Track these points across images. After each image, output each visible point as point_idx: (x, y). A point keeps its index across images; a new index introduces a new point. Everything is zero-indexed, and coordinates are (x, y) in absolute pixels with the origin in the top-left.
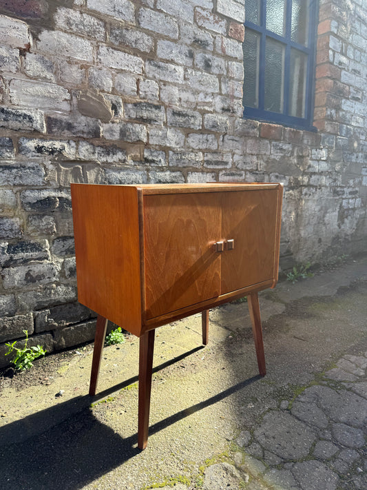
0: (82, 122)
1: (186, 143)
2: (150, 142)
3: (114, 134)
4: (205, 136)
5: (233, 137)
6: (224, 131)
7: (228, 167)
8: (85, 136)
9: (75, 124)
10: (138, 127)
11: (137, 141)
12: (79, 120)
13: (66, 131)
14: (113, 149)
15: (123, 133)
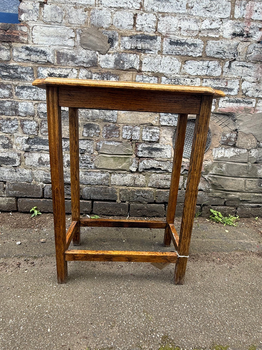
0: (84, 55)
1: (182, 70)
2: (143, 70)
3: (109, 63)
4: (206, 63)
5: (245, 64)
6: (231, 57)
7: (232, 93)
8: (85, 65)
9: (78, 56)
10: (132, 57)
11: (130, 68)
12: (81, 53)
13: (71, 62)
14: (107, 75)
15: (117, 62)
